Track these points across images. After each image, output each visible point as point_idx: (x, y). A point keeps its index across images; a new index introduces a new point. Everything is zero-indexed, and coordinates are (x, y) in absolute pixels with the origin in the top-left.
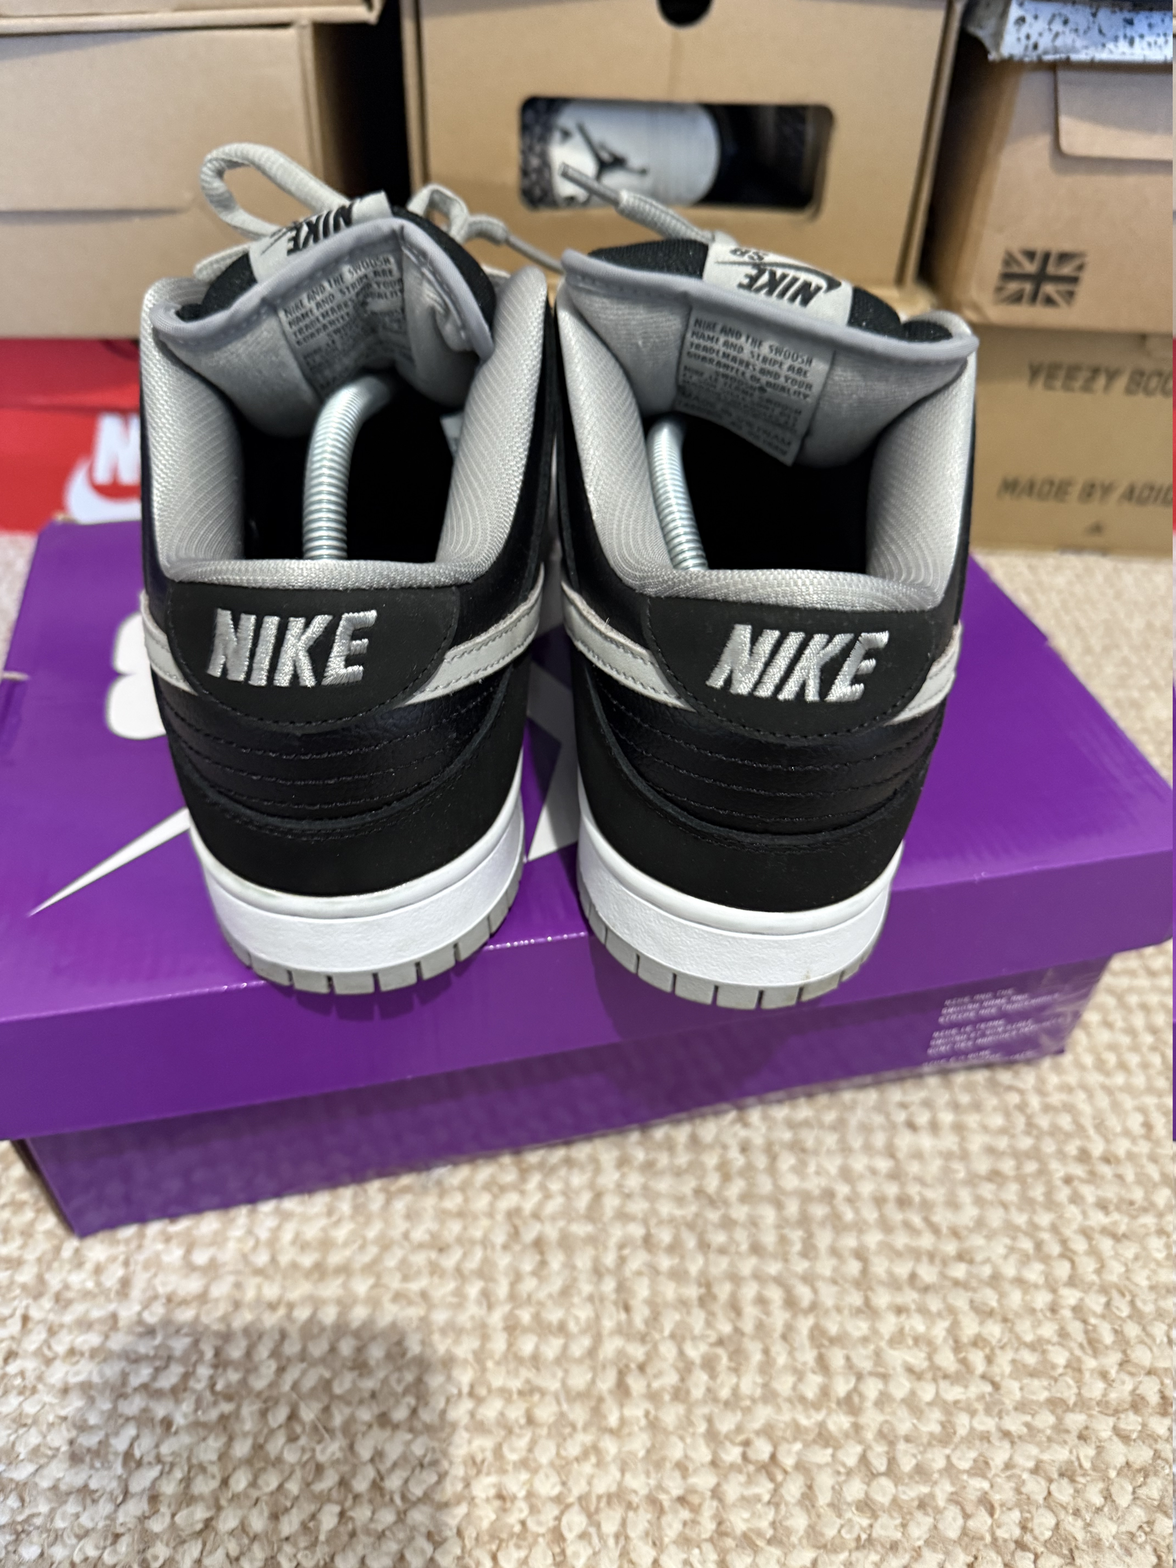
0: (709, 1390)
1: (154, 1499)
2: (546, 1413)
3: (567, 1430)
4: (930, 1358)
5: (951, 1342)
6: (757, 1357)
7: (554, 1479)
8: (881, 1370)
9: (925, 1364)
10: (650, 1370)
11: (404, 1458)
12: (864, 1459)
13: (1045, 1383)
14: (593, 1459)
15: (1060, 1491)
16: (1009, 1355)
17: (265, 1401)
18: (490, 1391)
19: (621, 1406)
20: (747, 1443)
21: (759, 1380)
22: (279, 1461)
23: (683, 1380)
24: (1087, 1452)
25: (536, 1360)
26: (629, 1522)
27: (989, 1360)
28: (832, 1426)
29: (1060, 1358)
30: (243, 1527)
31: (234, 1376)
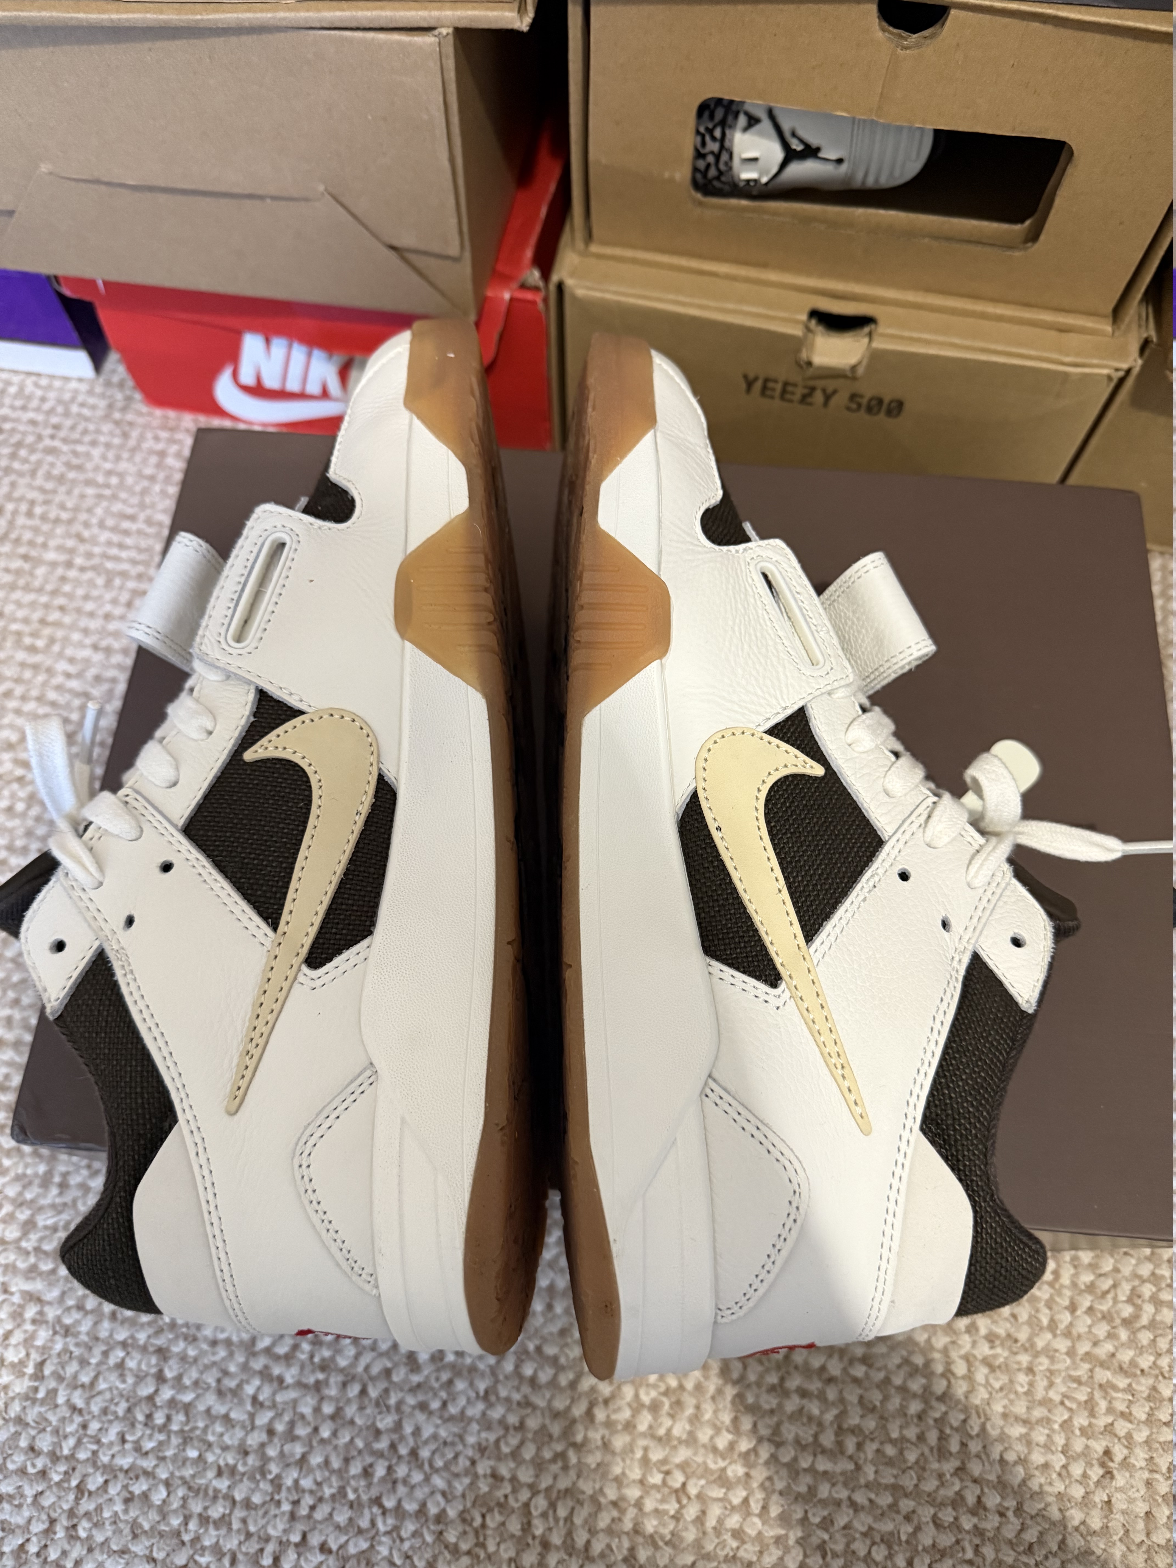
0: (650, 1427)
1: (271, 1432)
2: (533, 1423)
3: (546, 1439)
4: (816, 1436)
5: (835, 1426)
6: (690, 1411)
7: (531, 1472)
8: (777, 1439)
9: (811, 1439)
10: (612, 1406)
11: (435, 1437)
12: (746, 1501)
13: (895, 1472)
14: (560, 1464)
15: (878, 1553)
16: (875, 1446)
17: (346, 1376)
18: (498, 1398)
19: (586, 1429)
20: (667, 1473)
21: (688, 1427)
22: (352, 1422)
23: (633, 1416)
24: (906, 1529)
25: (533, 1381)
26: (576, 1512)
27: (860, 1446)
28: (730, 1473)
29: (912, 1456)
30: (327, 1462)
31: (327, 1353)
